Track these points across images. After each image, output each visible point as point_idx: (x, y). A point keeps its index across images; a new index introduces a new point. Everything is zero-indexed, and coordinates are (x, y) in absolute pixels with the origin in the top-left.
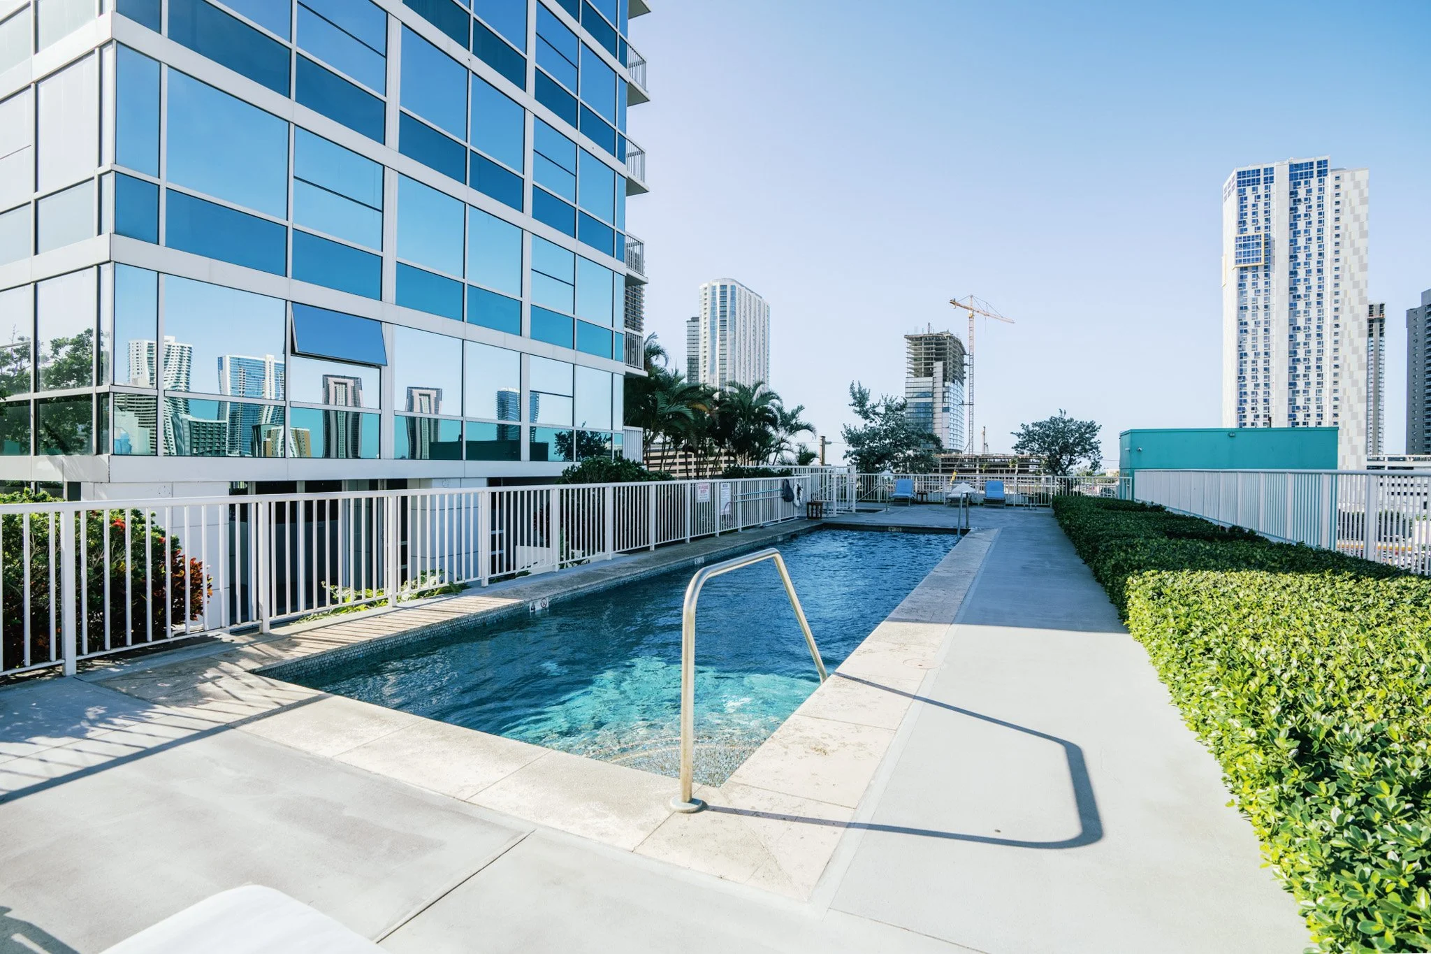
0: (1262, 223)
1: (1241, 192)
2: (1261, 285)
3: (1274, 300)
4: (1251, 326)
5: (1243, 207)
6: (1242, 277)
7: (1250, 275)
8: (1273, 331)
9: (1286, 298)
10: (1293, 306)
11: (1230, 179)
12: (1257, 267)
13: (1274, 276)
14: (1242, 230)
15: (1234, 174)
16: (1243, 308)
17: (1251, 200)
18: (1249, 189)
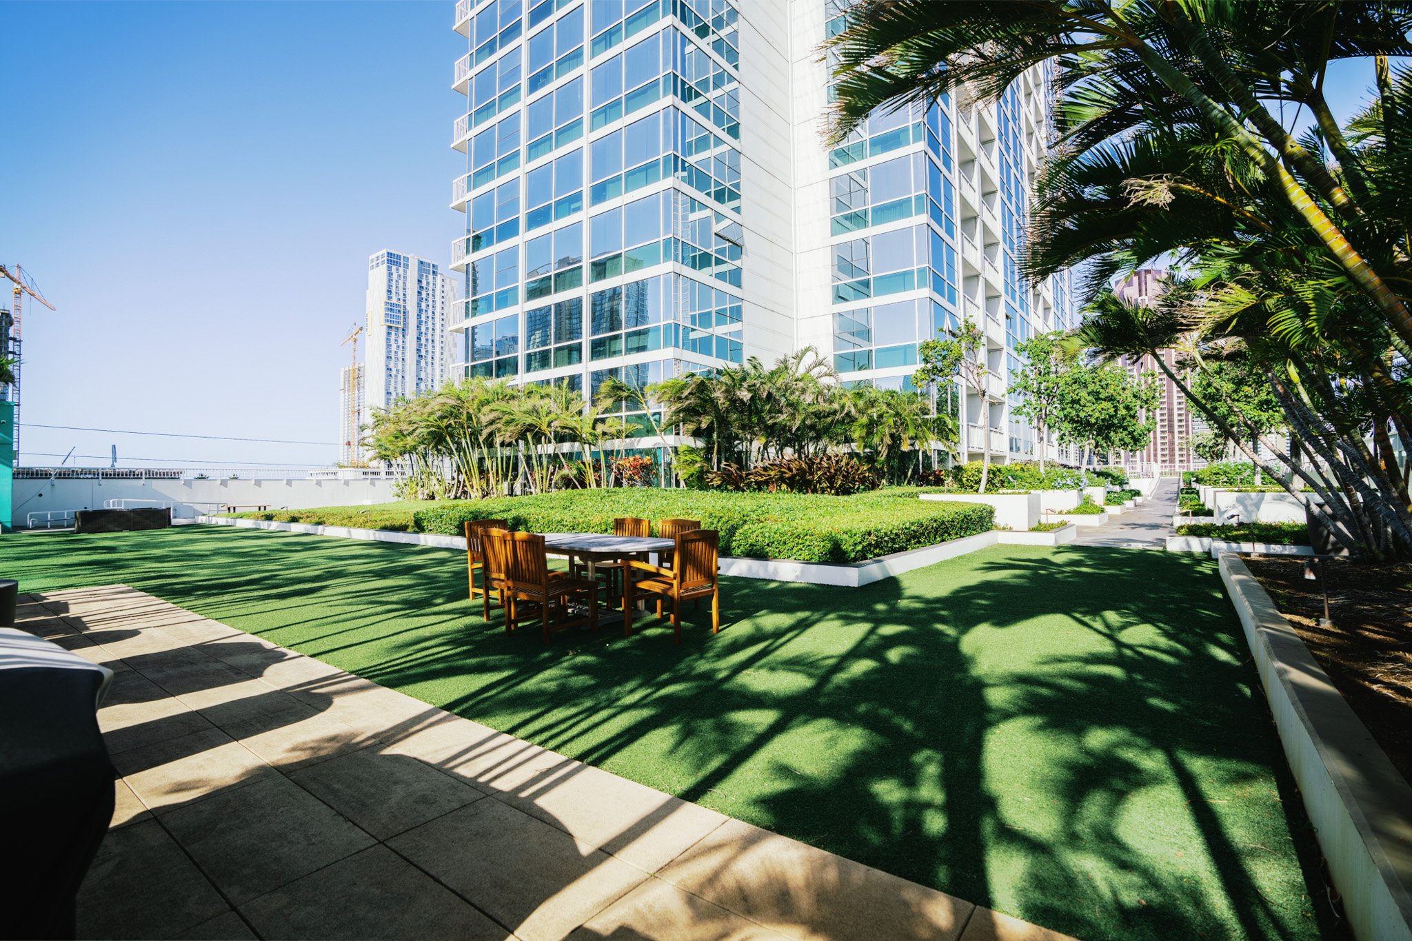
0: (401, 296)
1: (389, 268)
2: (400, 343)
3: (407, 356)
4: (394, 373)
5: (390, 280)
6: (389, 333)
7: (393, 333)
8: (407, 378)
9: (415, 357)
10: (418, 362)
11: (379, 254)
12: (397, 328)
13: (408, 338)
14: (390, 298)
15: (384, 251)
16: (389, 357)
17: (395, 277)
18: (394, 268)
